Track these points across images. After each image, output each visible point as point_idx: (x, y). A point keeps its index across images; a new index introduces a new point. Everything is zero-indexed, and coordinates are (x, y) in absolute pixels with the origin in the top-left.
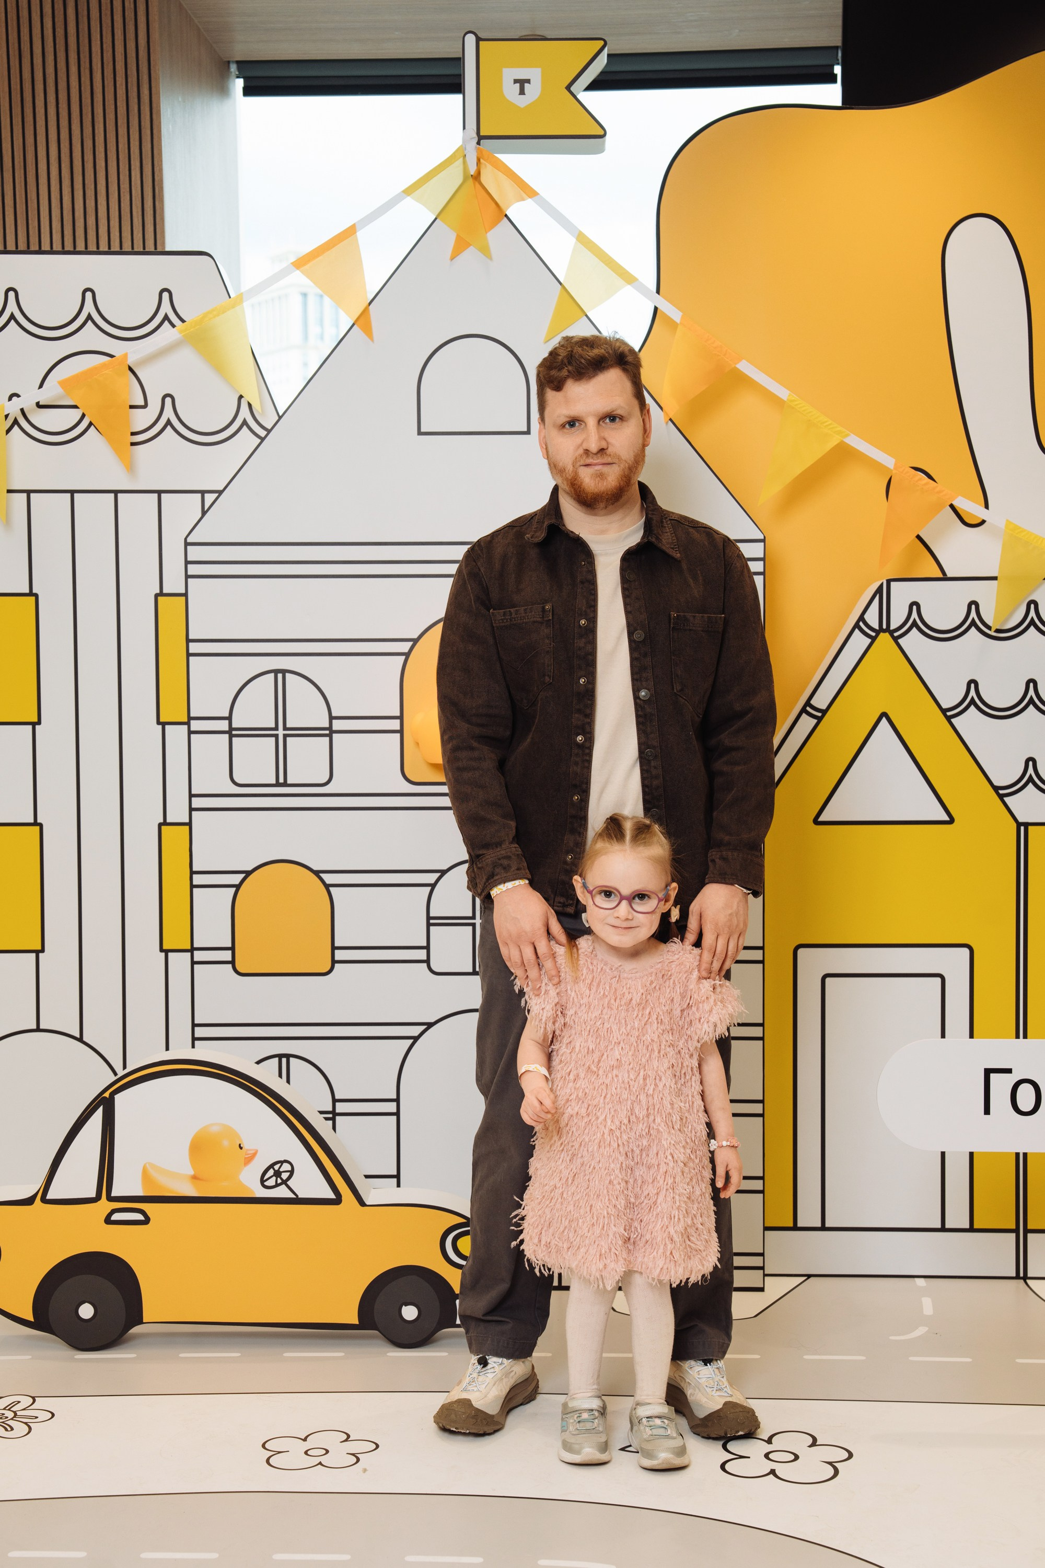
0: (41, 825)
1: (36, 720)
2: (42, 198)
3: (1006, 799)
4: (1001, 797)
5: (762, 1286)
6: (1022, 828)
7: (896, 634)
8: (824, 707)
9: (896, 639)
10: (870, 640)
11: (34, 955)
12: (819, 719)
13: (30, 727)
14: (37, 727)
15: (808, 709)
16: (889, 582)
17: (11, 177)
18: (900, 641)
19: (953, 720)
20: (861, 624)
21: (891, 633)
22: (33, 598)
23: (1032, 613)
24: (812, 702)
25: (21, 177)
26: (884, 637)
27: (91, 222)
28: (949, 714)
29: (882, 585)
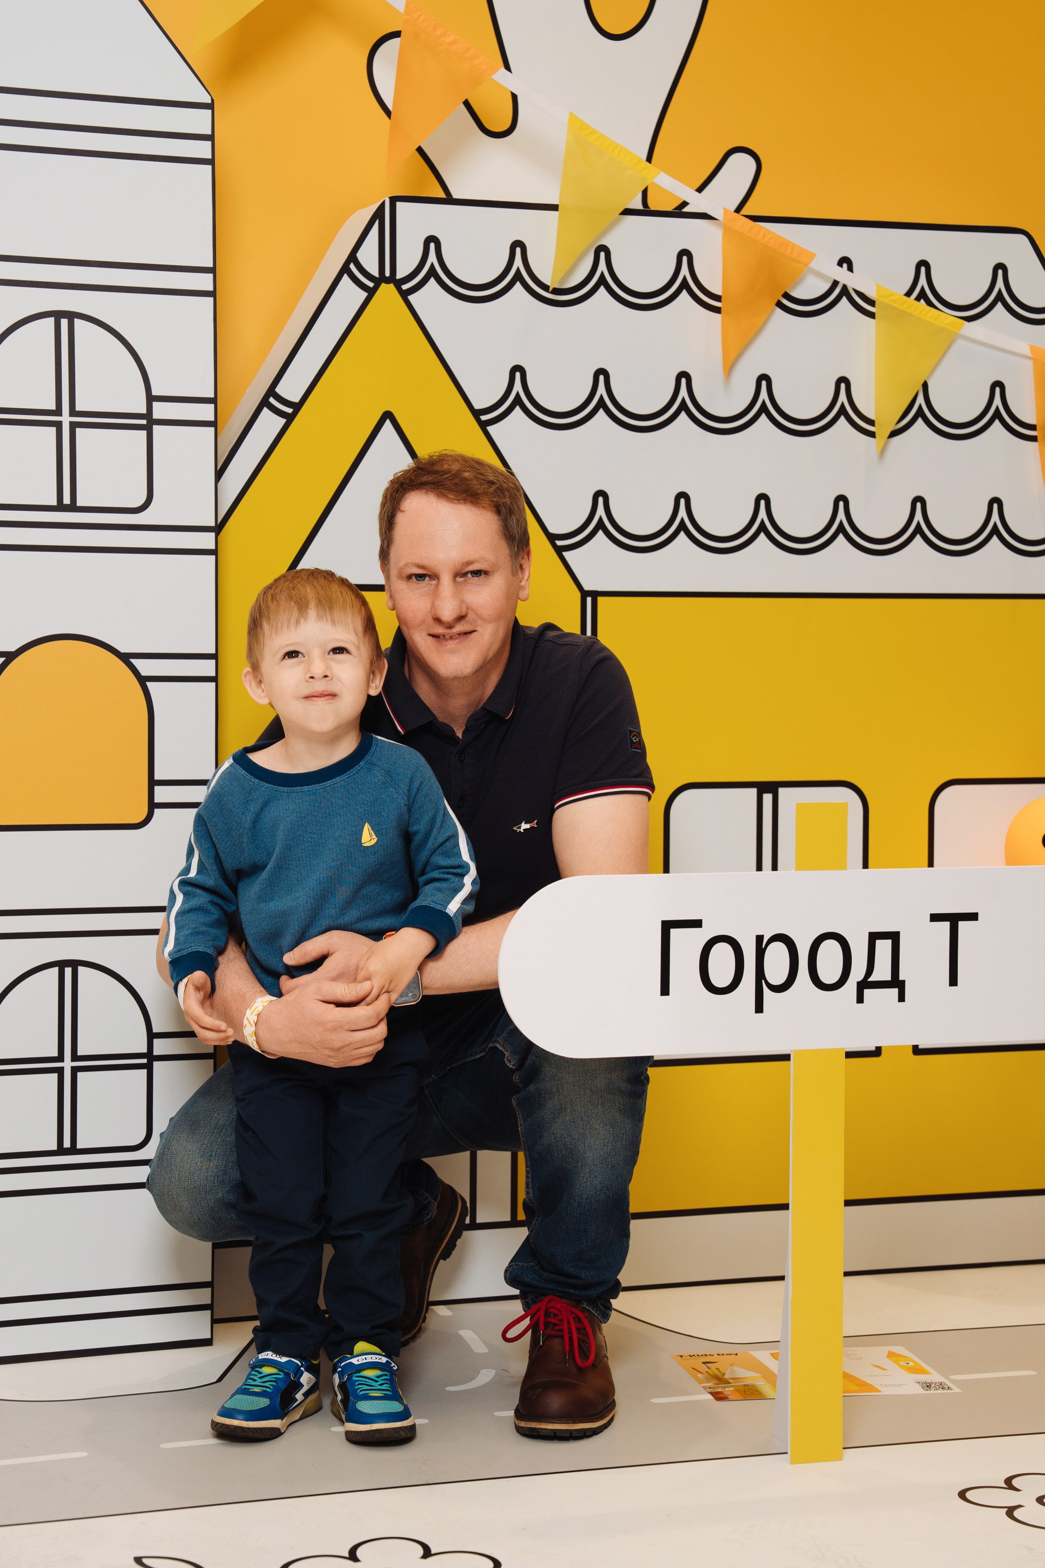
3: (565, 554)
4: (559, 551)
5: (210, 1337)
6: (589, 600)
7: (405, 287)
8: (296, 399)
9: (405, 295)
10: (365, 294)
12: (290, 418)
15: (272, 400)
16: (394, 200)
18: (411, 298)
19: (490, 429)
20: (352, 266)
21: (398, 284)
23: (602, 267)
24: (278, 390)
26: (387, 291)
28: (484, 418)
29: (384, 202)
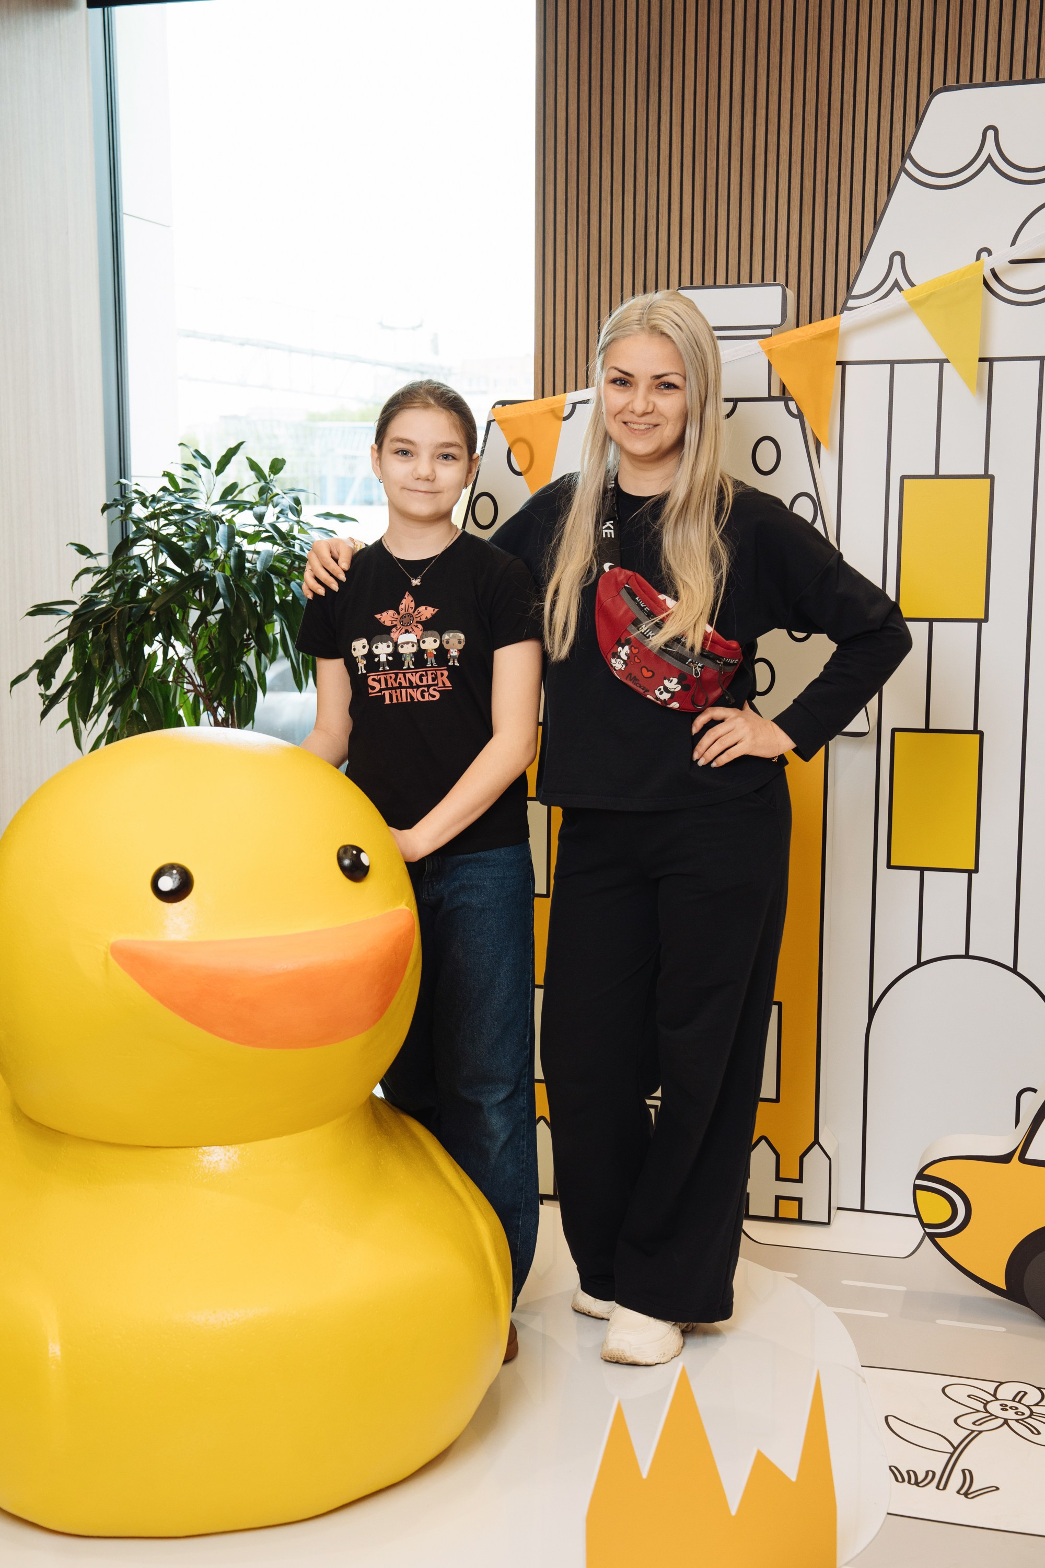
0: (981, 734)
1: (983, 617)
2: (978, 31)
11: (966, 875)
13: (976, 624)
14: (983, 624)
17: (945, 10)
22: (989, 480)
25: (956, 9)
27: (1031, 53)
